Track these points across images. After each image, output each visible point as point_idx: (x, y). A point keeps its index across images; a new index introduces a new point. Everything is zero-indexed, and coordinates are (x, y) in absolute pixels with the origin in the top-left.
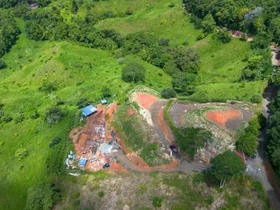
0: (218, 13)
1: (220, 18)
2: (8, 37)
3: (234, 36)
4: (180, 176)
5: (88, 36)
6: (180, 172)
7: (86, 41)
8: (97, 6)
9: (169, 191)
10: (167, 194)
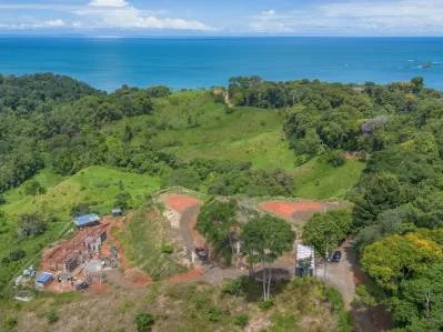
0: (326, 129)
1: (329, 137)
2: (22, 167)
3: (350, 158)
4: (200, 288)
5: (133, 159)
6: (201, 283)
7: (130, 164)
8: (160, 135)
9: (172, 308)
10: (168, 312)
